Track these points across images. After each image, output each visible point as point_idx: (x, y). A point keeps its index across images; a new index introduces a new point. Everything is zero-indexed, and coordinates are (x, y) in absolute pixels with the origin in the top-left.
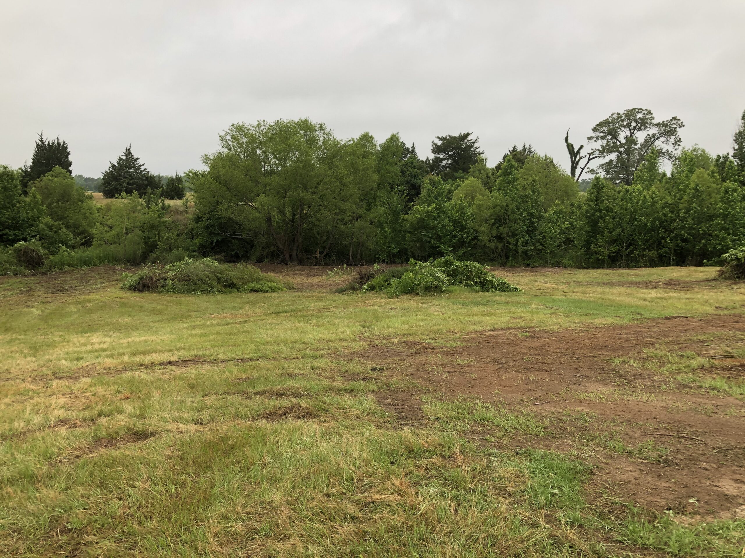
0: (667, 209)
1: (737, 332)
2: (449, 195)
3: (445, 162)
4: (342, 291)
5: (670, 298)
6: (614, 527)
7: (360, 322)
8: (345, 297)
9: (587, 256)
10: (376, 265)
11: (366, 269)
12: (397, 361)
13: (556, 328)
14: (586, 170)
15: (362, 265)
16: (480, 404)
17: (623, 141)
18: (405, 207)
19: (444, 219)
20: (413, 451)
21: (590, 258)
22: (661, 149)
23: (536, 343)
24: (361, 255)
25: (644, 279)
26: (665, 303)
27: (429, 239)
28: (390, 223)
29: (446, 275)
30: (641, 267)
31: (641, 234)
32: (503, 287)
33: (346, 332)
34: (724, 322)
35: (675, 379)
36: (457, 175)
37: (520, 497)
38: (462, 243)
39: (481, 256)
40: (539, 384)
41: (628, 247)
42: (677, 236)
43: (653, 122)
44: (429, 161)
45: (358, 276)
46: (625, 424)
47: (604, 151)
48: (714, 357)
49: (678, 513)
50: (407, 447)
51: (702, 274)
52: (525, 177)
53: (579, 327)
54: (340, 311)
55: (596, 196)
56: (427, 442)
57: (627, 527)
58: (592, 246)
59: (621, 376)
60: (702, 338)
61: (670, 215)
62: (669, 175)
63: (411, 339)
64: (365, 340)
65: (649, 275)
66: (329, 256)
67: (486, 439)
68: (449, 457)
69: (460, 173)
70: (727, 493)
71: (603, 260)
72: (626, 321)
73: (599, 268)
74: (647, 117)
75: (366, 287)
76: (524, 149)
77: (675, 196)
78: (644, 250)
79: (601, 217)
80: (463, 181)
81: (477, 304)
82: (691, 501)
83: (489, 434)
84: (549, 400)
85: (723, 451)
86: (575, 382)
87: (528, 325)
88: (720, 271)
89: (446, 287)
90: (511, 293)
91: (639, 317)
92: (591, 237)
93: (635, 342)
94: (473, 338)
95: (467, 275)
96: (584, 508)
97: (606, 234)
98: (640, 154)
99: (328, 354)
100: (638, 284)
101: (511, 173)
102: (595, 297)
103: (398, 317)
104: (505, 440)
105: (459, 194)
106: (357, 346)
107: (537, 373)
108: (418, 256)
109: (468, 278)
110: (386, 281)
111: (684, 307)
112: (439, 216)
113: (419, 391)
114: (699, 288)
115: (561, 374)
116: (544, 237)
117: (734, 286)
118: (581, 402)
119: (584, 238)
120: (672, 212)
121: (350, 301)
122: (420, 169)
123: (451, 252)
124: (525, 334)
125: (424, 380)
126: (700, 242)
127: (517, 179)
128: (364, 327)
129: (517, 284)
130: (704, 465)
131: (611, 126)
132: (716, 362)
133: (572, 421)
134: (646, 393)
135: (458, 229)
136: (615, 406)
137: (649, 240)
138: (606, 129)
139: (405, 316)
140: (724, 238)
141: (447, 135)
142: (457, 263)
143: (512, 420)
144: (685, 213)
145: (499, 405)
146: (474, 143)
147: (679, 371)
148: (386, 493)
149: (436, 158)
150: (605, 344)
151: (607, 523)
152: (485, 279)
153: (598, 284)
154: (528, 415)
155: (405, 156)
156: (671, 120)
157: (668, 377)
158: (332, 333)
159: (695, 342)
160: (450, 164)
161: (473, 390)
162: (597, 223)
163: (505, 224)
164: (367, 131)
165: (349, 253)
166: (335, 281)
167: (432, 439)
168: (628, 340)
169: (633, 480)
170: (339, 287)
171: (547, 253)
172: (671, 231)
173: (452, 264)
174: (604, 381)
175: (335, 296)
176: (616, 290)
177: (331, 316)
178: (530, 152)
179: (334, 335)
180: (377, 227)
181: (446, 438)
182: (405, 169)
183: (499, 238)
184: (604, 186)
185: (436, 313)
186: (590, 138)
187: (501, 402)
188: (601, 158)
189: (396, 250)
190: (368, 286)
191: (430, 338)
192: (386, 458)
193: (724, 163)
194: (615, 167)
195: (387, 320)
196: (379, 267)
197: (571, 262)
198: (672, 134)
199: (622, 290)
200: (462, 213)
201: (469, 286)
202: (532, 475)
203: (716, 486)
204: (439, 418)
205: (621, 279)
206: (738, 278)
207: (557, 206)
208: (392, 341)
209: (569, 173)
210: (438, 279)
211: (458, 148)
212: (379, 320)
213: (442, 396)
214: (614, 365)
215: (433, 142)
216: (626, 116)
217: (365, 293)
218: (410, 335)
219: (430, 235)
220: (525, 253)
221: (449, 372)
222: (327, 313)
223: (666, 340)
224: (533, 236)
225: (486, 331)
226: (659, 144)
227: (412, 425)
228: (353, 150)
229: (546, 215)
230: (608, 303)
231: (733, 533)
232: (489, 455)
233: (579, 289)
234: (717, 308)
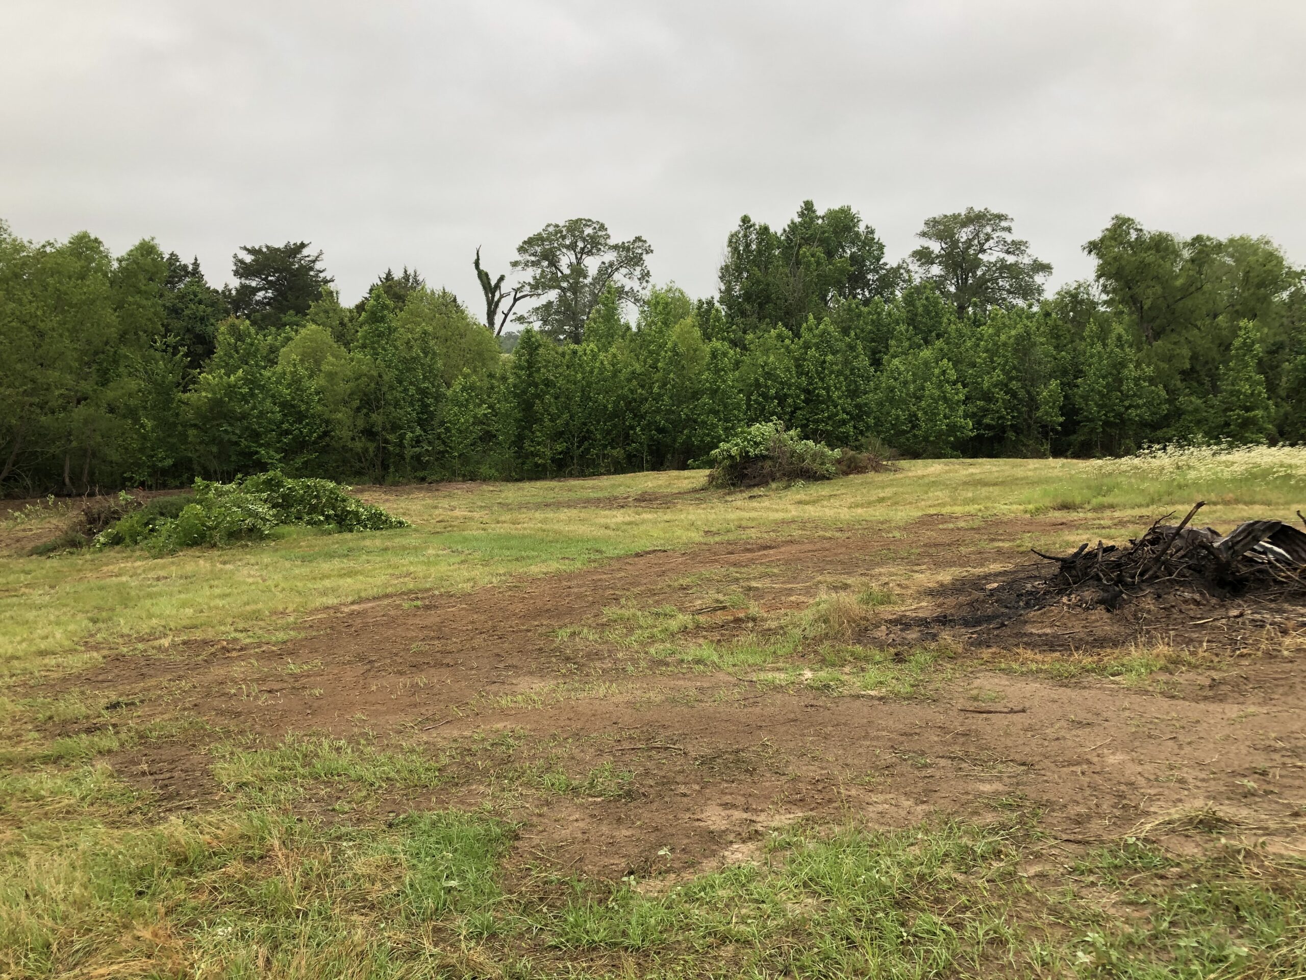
0: (635, 382)
1: (731, 569)
2: (272, 356)
3: (260, 295)
4: (45, 551)
5: (644, 522)
6: (546, 925)
7: (87, 612)
8: (52, 563)
9: (520, 461)
10: (123, 493)
11: (100, 503)
12: (165, 684)
13: (467, 587)
14: (511, 317)
15: (92, 495)
16: (326, 745)
17: (567, 271)
18: (183, 379)
19: (264, 399)
20: (186, 860)
21: (523, 463)
22: (623, 287)
23: (432, 618)
24: (92, 474)
25: (607, 494)
26: (635, 531)
27: (234, 438)
28: (152, 409)
29: (269, 505)
30: (602, 474)
31: (598, 422)
32: (378, 522)
33: (54, 637)
34: (715, 554)
35: (646, 653)
36: (285, 319)
37: (392, 906)
38: (301, 445)
39: (338, 467)
40: (435, 691)
41: (581, 443)
42: (650, 424)
43: (608, 241)
44: (230, 291)
45: (83, 518)
46: (570, 740)
47: (538, 286)
48: (699, 612)
49: (644, 877)
50: (175, 854)
51: (686, 481)
52: (409, 326)
53: (506, 581)
54: (41, 592)
55: (527, 361)
56: (217, 837)
57: (566, 920)
58: (527, 443)
59: (568, 659)
60: (684, 582)
61: (639, 391)
62: (634, 329)
63: (198, 635)
64: (96, 648)
65: (613, 486)
66: (15, 480)
67: (334, 810)
68: (262, 858)
69: (290, 316)
70: (712, 828)
71: (544, 466)
72: (578, 565)
73: (538, 478)
74: (600, 233)
75: (102, 539)
76: (406, 277)
77: (645, 362)
78: (605, 447)
79: (538, 396)
80: (297, 331)
81: (330, 556)
82: (661, 853)
83: (339, 798)
84: (450, 719)
85: (707, 761)
86: (495, 679)
87: (421, 586)
88: (709, 476)
89: (272, 527)
90: (392, 532)
91: (598, 556)
92: (524, 428)
93: (590, 599)
94: (321, 621)
95: (310, 504)
96: (500, 903)
97: (547, 423)
98: (593, 294)
99: (8, 688)
100: (597, 503)
101: (382, 319)
102: (531, 529)
103: (171, 595)
104: (370, 805)
105: (289, 356)
106: (77, 662)
107: (432, 671)
108: (215, 472)
109: (313, 509)
110: (147, 524)
111: (662, 535)
112: (253, 395)
113: (209, 736)
114: (683, 504)
115: (472, 669)
116: (448, 430)
117: (729, 498)
118: (504, 713)
119: (513, 430)
120: (643, 387)
121: (65, 569)
122: (212, 306)
123: (280, 461)
124: (415, 603)
125: (221, 713)
126: (682, 432)
127: (395, 329)
128: (95, 621)
129: (404, 514)
130: (682, 789)
131: (547, 245)
132: (702, 619)
133: (487, 750)
134: (604, 682)
135: (291, 419)
136: (557, 712)
137: (611, 430)
138: (539, 249)
139: (187, 591)
140: (713, 426)
141: (263, 244)
142: (289, 483)
143: (383, 765)
144: (659, 388)
145: (363, 742)
146: (314, 262)
147: (653, 639)
148: (122, 959)
149: (243, 286)
150: (547, 607)
151: (536, 921)
152: (344, 510)
153: (538, 506)
154: (412, 751)
155: (180, 281)
156: (634, 241)
157: (637, 652)
158: (20, 643)
159: (675, 590)
160: (271, 298)
161: (315, 720)
162: (533, 405)
163: (378, 408)
164: (84, 230)
165: (63, 472)
166: (31, 530)
167: (226, 828)
168: (580, 596)
169: (580, 835)
170: (38, 543)
171: (454, 458)
172: (642, 417)
173: (280, 484)
174: (541, 670)
175: (31, 561)
176: (564, 514)
177: (20, 604)
178: (416, 281)
179: (24, 645)
180: (124, 417)
181: (256, 822)
182: (180, 305)
183: (369, 433)
184: (540, 345)
185: (250, 580)
186: (515, 264)
187: (367, 734)
188: (534, 298)
189: (169, 462)
190: (108, 535)
191: (236, 630)
192: (127, 885)
193: (708, 311)
194: (557, 312)
195: (148, 602)
196: (129, 497)
197: (493, 471)
198: (636, 264)
199: (573, 513)
200: (298, 389)
201: (315, 523)
202: (415, 861)
203: (698, 820)
204: (245, 784)
205: (572, 495)
206: (733, 485)
207: (466, 376)
208: (156, 643)
209: (483, 320)
210: (256, 515)
211: (284, 270)
212: (131, 604)
213: (255, 740)
214: (558, 641)
215: (235, 256)
216: (568, 230)
217: (101, 550)
218: (195, 627)
219: (238, 432)
220: (417, 458)
221: (270, 692)
222: (9, 601)
223: (636, 590)
224: (429, 428)
225: (344, 605)
226: (620, 278)
227: (188, 809)
228: (56, 263)
229: (449, 393)
230: (551, 536)
231: (721, 893)
232: (339, 838)
233: (507, 517)
234: (706, 532)
